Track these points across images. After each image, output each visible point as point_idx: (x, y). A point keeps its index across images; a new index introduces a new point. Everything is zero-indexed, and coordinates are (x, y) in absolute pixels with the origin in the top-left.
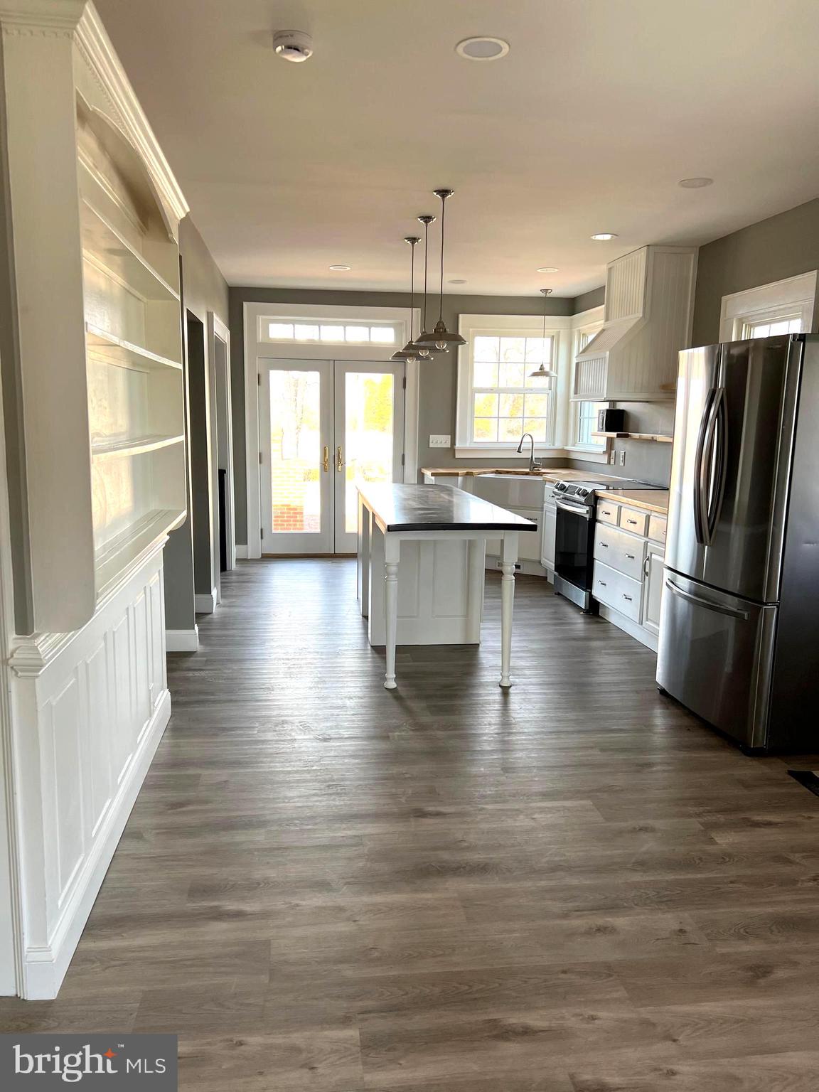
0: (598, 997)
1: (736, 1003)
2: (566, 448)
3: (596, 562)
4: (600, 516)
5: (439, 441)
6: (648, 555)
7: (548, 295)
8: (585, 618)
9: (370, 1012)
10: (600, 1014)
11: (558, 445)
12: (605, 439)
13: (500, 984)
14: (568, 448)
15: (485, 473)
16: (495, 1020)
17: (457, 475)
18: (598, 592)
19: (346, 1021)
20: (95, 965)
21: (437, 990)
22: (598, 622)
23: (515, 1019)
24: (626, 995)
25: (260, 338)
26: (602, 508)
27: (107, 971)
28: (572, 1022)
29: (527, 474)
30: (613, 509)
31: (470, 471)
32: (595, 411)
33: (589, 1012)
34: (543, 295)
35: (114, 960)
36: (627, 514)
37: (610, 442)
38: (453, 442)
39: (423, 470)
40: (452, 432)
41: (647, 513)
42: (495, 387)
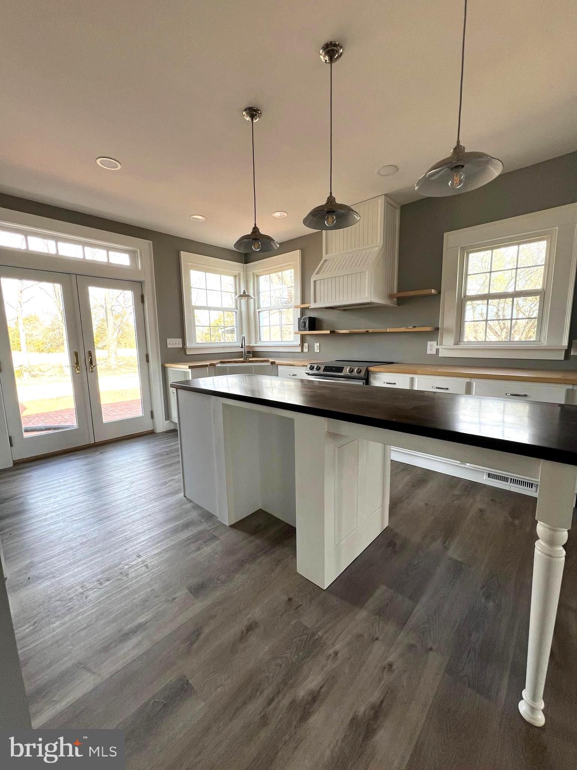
2: (251, 345)
5: (174, 343)
14: (253, 344)
37: (304, 338)
38: (184, 343)
39: (167, 365)
40: (183, 337)
41: (468, 380)
42: (206, 306)
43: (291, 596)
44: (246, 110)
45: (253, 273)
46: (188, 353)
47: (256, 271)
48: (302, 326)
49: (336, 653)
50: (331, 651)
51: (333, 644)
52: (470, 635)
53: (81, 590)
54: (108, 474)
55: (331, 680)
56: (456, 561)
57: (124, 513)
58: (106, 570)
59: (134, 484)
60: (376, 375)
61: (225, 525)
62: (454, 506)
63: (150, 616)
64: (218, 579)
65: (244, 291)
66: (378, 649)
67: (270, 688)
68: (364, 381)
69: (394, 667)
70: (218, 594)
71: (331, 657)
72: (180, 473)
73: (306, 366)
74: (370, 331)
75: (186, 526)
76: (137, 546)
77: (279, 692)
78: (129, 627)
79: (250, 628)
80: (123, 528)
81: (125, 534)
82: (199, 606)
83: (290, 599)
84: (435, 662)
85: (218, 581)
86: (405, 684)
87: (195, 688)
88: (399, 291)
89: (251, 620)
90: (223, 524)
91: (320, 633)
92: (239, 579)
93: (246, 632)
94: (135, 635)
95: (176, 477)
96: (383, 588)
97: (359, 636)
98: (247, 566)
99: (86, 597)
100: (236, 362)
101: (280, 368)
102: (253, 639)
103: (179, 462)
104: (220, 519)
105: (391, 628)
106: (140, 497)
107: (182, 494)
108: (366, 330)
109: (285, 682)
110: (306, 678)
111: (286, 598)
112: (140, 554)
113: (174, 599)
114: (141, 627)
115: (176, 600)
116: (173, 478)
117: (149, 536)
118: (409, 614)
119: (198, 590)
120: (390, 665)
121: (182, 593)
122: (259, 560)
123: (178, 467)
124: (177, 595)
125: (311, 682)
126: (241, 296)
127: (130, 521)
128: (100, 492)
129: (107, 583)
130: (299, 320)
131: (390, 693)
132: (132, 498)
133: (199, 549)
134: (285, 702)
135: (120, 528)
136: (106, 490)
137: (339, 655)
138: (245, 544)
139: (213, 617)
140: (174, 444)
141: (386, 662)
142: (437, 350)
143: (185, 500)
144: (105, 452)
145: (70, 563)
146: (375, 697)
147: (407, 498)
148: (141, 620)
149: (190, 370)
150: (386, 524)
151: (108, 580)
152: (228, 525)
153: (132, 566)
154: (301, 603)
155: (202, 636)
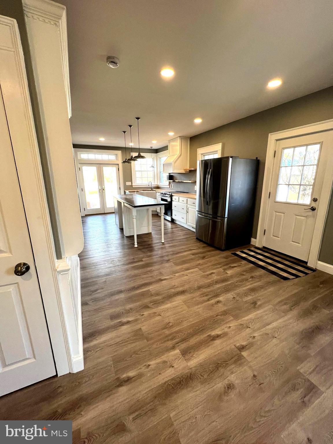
0: (228, 321)
1: (255, 313)
3: (173, 210)
4: (173, 200)
5: (128, 183)
6: (188, 208)
7: (152, 148)
8: (171, 223)
9: (178, 343)
10: (231, 325)
11: (156, 184)
12: (168, 182)
13: (205, 324)
14: (159, 184)
15: (141, 191)
16: (209, 335)
17: (135, 192)
18: (174, 217)
19: (173, 348)
20: (92, 352)
21: (191, 330)
22: (174, 224)
23: (213, 333)
24: (233, 318)
25: (79, 158)
26: (174, 198)
27: (97, 353)
28: (226, 330)
29: (151, 191)
30: (177, 198)
31: (138, 190)
32: (165, 176)
33: (228, 326)
34: (151, 148)
35: (98, 348)
36: (181, 199)
37: (170, 182)
38: (132, 184)
39: (125, 191)
40: (131, 181)
41: (187, 198)
42: (140, 170)
45: (159, 157)
46: (132, 187)
47: (160, 156)
48: (169, 178)
88: (190, 168)
100: (148, 191)
101: (157, 193)
149: (129, 193)
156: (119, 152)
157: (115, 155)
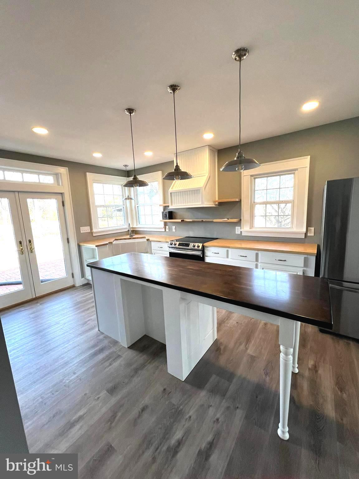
2: (134, 227)
5: (85, 229)
14: (135, 226)
34: (125, 167)
37: (166, 223)
38: (91, 229)
39: (81, 244)
40: (90, 225)
41: (257, 252)
42: (104, 204)
43: (165, 387)
44: (126, 110)
46: (94, 235)
48: (164, 217)
49: (190, 417)
50: (187, 416)
51: (188, 412)
52: (257, 397)
53: (41, 400)
54: (48, 319)
55: (187, 433)
56: (252, 356)
57: (62, 345)
58: (55, 385)
59: (66, 325)
60: (208, 248)
61: (125, 347)
62: (252, 322)
63: (86, 410)
64: (123, 383)
65: (128, 195)
66: (211, 411)
67: (156, 442)
68: (202, 252)
69: (220, 420)
70: (124, 391)
71: (188, 419)
72: (95, 314)
73: (168, 242)
74: (204, 220)
75: (101, 350)
76: (73, 367)
77: (161, 444)
78: (74, 418)
79: (143, 410)
80: (63, 356)
81: (64, 360)
82: (114, 400)
83: (164, 389)
84: (240, 414)
85: (124, 384)
86: (225, 428)
87: (116, 448)
88: (219, 199)
89: (144, 405)
90: (123, 347)
91: (181, 407)
92: (136, 380)
93: (142, 412)
94: (78, 423)
95: (92, 318)
96: (214, 376)
97: (202, 406)
98: (140, 372)
99: (45, 404)
100: (125, 239)
101: (152, 243)
102: (145, 415)
103: (94, 306)
104: (121, 344)
105: (217, 399)
106: (71, 333)
107: (97, 329)
108: (202, 220)
109: (164, 438)
110: (175, 433)
111: (162, 389)
112: (75, 372)
113: (99, 398)
114: (81, 418)
115: (100, 398)
116: (90, 318)
117: (79, 360)
118: (227, 390)
119: (112, 391)
120: (218, 420)
121: (104, 393)
122: (146, 367)
123: (93, 310)
124: (100, 395)
125: (178, 435)
126: (126, 199)
127: (66, 350)
128: (43, 333)
129: (57, 393)
130: (163, 213)
131: (217, 435)
132: (66, 334)
133: (110, 365)
134: (165, 448)
135: (60, 356)
136: (48, 330)
137: (192, 418)
138: (138, 358)
139: (122, 406)
140: (89, 294)
141: (216, 418)
142: (241, 232)
143: (99, 333)
144: (43, 303)
145: (31, 383)
146: (210, 438)
147: (227, 319)
148: (81, 413)
149: (96, 248)
150: (216, 337)
151: (57, 391)
152: (126, 347)
153: (71, 380)
154: (170, 391)
155: (117, 418)
156: (63, 171)
157: (55, 176)
